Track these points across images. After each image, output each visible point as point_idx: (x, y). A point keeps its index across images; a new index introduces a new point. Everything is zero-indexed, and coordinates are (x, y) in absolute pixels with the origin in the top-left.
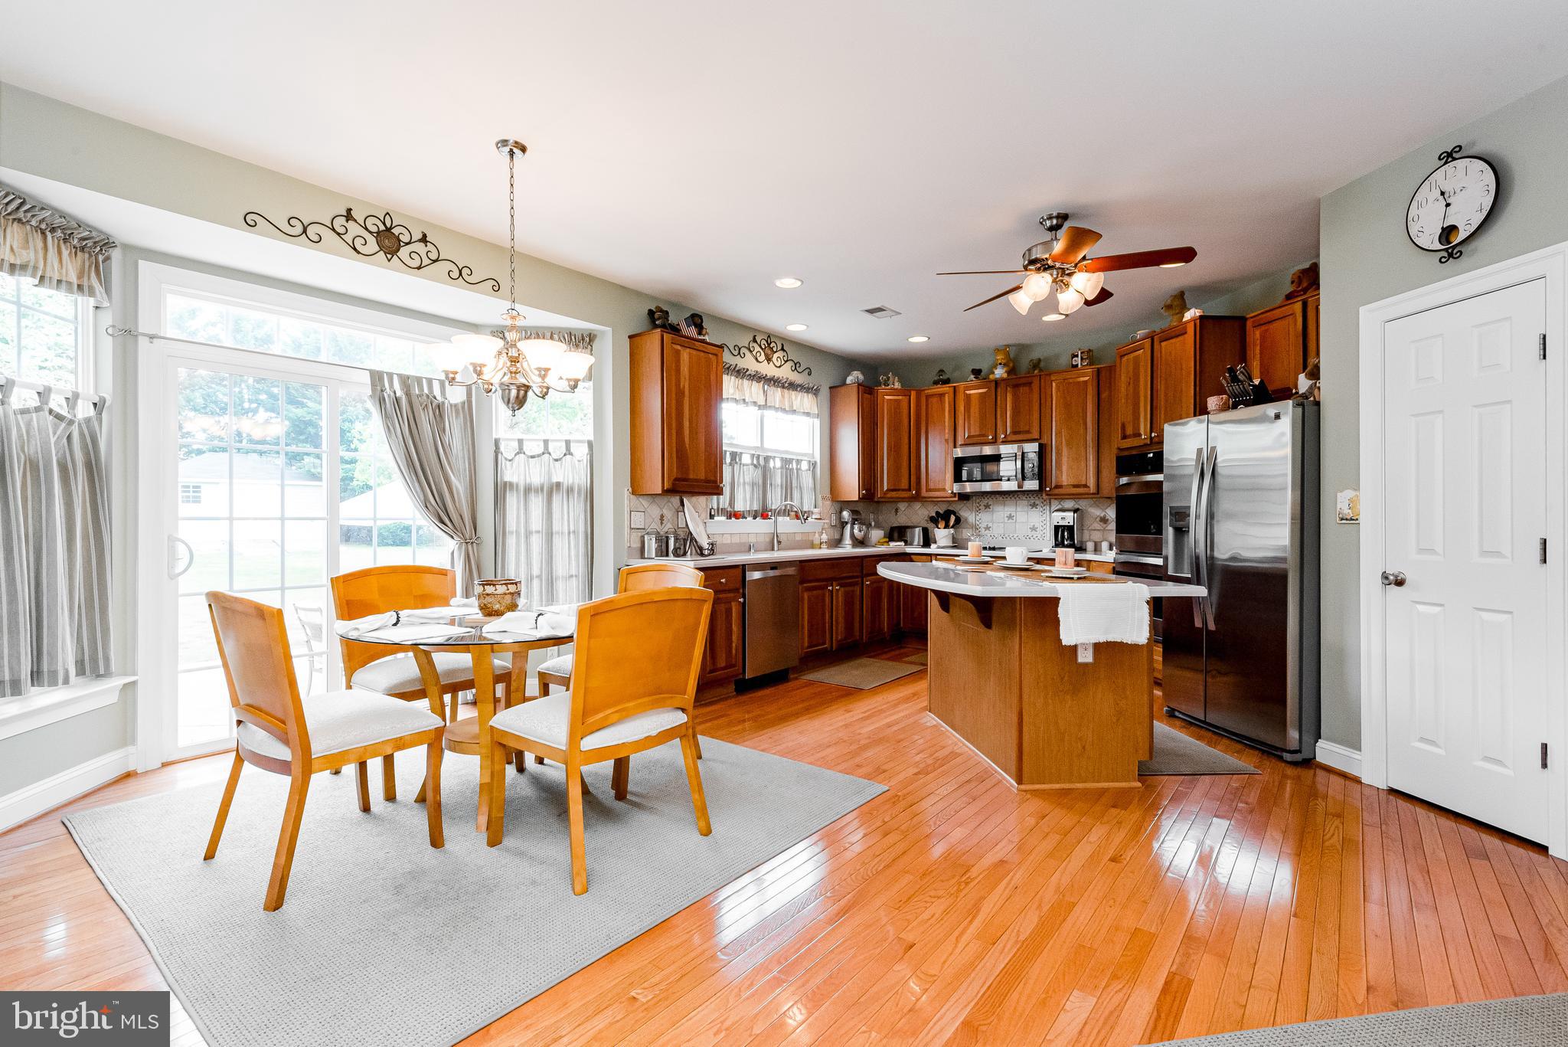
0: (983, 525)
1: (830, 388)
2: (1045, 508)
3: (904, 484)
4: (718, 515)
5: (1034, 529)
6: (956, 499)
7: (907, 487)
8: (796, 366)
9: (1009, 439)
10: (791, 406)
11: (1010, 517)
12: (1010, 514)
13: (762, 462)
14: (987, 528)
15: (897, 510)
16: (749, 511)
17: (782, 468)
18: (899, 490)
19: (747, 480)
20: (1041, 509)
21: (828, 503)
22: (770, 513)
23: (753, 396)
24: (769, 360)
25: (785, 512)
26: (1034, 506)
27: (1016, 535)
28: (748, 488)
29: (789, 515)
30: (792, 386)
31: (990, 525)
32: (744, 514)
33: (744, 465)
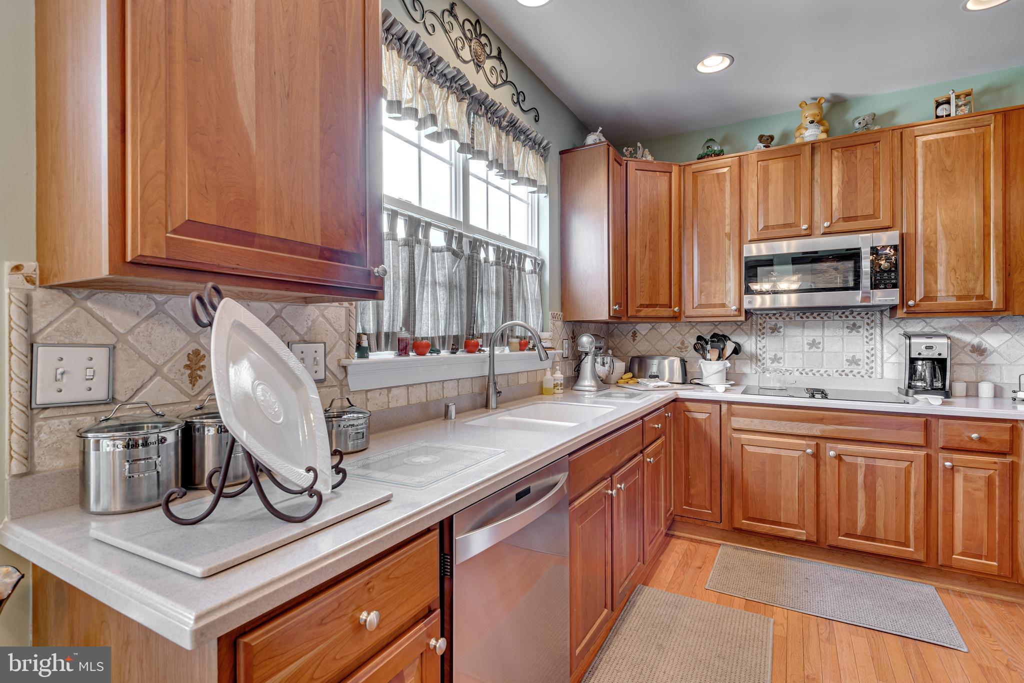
0: (770, 355)
1: (561, 153)
2: (872, 331)
3: (663, 299)
4: (378, 348)
5: (854, 361)
6: (742, 318)
7: (666, 302)
8: (519, 98)
9: (836, 228)
10: (511, 162)
11: (813, 344)
12: (814, 341)
13: (467, 250)
14: (775, 359)
15: (634, 335)
16: (444, 338)
17: (497, 263)
18: (655, 306)
19: (441, 276)
20: (866, 334)
21: (559, 323)
22: (480, 341)
23: (451, 120)
24: (479, 66)
25: (503, 338)
26: (854, 327)
27: (822, 371)
28: (442, 294)
29: (508, 344)
30: (512, 128)
31: (780, 355)
32: (433, 345)
33: (433, 251)
